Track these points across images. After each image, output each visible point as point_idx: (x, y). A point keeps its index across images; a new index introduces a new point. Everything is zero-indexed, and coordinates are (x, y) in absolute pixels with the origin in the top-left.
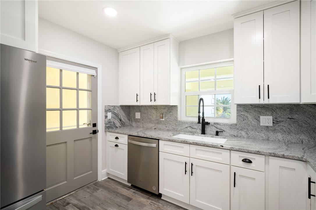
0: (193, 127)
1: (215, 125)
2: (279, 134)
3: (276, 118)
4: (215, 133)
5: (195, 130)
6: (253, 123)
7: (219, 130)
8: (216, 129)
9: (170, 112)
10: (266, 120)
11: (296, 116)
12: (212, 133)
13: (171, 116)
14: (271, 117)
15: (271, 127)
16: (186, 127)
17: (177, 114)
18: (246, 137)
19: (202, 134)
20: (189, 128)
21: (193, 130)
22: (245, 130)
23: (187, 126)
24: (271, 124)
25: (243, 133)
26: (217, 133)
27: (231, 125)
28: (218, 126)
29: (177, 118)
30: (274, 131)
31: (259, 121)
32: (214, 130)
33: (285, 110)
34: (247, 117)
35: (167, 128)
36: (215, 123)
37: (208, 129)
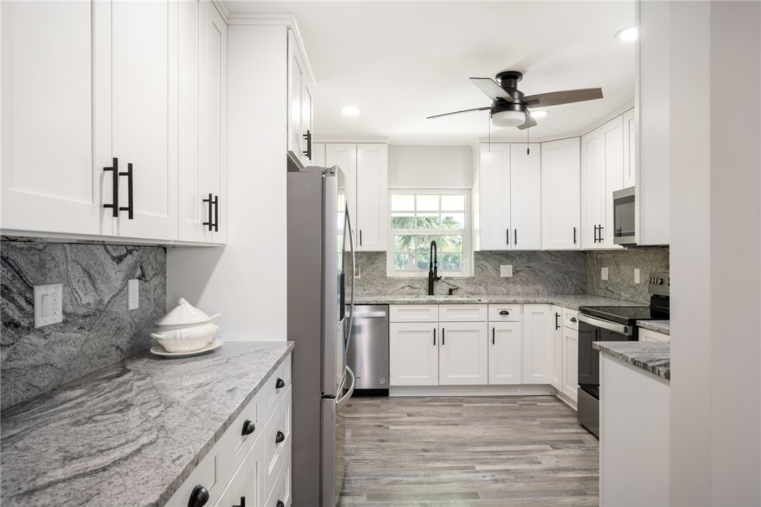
0: (414, 286)
1: (447, 281)
2: (519, 286)
3: (516, 268)
4: (447, 290)
5: (417, 290)
6: (493, 274)
7: (451, 287)
8: (448, 286)
9: (372, 264)
10: (506, 270)
11: (533, 264)
12: (443, 292)
13: (374, 271)
14: (511, 267)
15: (511, 278)
16: (403, 288)
17: (385, 266)
18: (484, 293)
19: (429, 295)
20: (406, 289)
21: (415, 291)
22: (484, 285)
23: (403, 285)
24: (511, 275)
25: (482, 289)
26: (450, 292)
27: (468, 279)
28: (451, 282)
29: (385, 273)
30: (514, 282)
31: (500, 272)
32: (446, 288)
33: (524, 257)
34: (486, 267)
35: (367, 292)
36: (446, 278)
37: (438, 287)
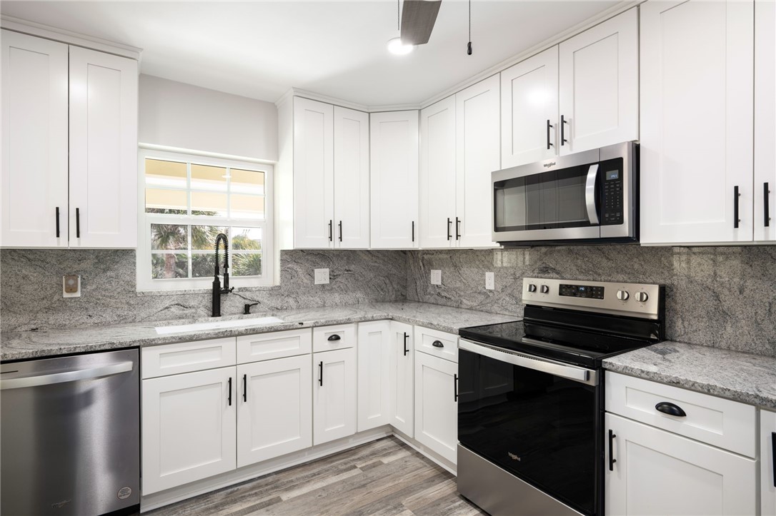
0: (187, 304)
1: (241, 293)
2: (336, 295)
3: (333, 271)
4: (241, 307)
5: (193, 310)
6: (305, 281)
7: (248, 302)
8: (243, 301)
9: (105, 271)
10: (322, 275)
11: (352, 267)
12: (235, 310)
13: (110, 282)
14: (327, 270)
15: (327, 285)
16: (167, 308)
17: (133, 273)
18: (294, 307)
19: (213, 316)
20: (173, 309)
21: (187, 311)
22: (294, 296)
23: (167, 303)
24: (327, 282)
25: (291, 301)
26: (247, 310)
27: (272, 289)
28: (248, 295)
29: (134, 286)
30: (331, 290)
31: (314, 278)
32: (240, 304)
33: (342, 258)
34: (297, 272)
35: (95, 320)
36: (240, 289)
37: (227, 303)
